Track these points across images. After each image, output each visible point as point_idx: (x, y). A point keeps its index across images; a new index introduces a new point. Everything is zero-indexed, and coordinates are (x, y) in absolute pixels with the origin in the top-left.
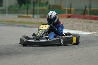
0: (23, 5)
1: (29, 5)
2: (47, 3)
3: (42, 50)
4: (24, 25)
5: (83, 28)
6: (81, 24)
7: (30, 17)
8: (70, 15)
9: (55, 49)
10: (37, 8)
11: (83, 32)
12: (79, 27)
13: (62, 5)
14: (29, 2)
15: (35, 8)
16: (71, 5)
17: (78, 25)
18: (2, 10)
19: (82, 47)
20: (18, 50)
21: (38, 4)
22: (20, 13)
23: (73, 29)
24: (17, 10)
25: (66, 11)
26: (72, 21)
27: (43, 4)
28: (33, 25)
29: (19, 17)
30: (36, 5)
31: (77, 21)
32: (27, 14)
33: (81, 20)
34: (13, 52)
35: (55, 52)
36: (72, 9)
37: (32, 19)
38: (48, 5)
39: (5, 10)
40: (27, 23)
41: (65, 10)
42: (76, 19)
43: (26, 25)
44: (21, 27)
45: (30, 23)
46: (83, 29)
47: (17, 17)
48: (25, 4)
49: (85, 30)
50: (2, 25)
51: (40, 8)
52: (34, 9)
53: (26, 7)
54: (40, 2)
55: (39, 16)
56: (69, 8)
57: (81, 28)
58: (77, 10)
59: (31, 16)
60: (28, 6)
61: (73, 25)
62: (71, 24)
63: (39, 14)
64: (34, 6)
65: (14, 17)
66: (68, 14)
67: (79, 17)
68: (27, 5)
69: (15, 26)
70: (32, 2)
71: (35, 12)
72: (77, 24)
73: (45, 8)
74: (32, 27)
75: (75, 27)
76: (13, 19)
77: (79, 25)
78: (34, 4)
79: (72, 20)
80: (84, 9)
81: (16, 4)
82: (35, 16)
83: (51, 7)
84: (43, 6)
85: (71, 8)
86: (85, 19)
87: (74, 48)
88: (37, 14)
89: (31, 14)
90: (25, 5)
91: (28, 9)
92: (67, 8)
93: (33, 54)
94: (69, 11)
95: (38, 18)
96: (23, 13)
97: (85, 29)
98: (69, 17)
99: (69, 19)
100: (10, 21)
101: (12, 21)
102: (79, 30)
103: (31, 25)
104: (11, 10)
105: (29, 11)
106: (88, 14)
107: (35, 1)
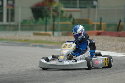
0: (40, 19)
1: (48, 19)
2: (71, 17)
3: (64, 76)
4: (41, 44)
5: (116, 48)
6: (114, 43)
7: (49, 35)
8: (100, 31)
9: (81, 76)
10: (58, 22)
11: (117, 53)
12: (112, 48)
13: (90, 19)
14: (48, 16)
15: (56, 23)
16: (101, 19)
17: (110, 45)
18: (14, 26)
19: (116, 73)
20: (34, 77)
21: (60, 18)
22: (37, 30)
23: (104, 49)
24: (32, 26)
25: (95, 27)
26: (102, 40)
27: (65, 18)
28: (53, 45)
29: (35, 34)
30: (56, 20)
31: (109, 40)
32: (46, 30)
33: (114, 38)
34: (27, 79)
35: (82, 79)
36: (102, 24)
37: (52, 37)
38: (72, 19)
39: (18, 26)
40: (45, 42)
41: (93, 25)
42: (108, 37)
43: (44, 44)
44: (38, 47)
45: (49, 42)
46: (116, 50)
47: (32, 35)
48: (42, 18)
49: (119, 51)
50: (14, 44)
51: (62, 23)
52: (54, 25)
53: (44, 21)
54: (61, 15)
55: (60, 33)
56: (99, 23)
57: (115, 48)
58: (108, 25)
59: (51, 33)
60: (46, 21)
61: (104, 45)
62: (101, 44)
63: (61, 30)
64: (54, 21)
65: (28, 35)
66: (97, 31)
67: (111, 34)
68: (45, 19)
69: (30, 46)
70: (51, 15)
71: (56, 28)
72: (109, 43)
73: (69, 22)
74: (51, 48)
75: (107, 48)
76: (28, 38)
77: (112, 45)
78: (54, 17)
79: (102, 38)
80: (118, 24)
81: (31, 17)
82: (56, 33)
83: (75, 22)
84: (65, 20)
85: (101, 22)
86: (119, 36)
87: (106, 74)
88: (57, 31)
89: (50, 30)
90: (43, 20)
91: (46, 24)
92: (95, 23)
93: (53, 81)
94: (99, 27)
95: (59, 36)
96: (40, 30)
97: (119, 49)
98: (99, 34)
99: (99, 37)
100: (23, 40)
101: (26, 40)
102: (112, 50)
103: (50, 45)
104: (25, 26)
105: (48, 27)
106: (123, 30)
107: (55, 14)
